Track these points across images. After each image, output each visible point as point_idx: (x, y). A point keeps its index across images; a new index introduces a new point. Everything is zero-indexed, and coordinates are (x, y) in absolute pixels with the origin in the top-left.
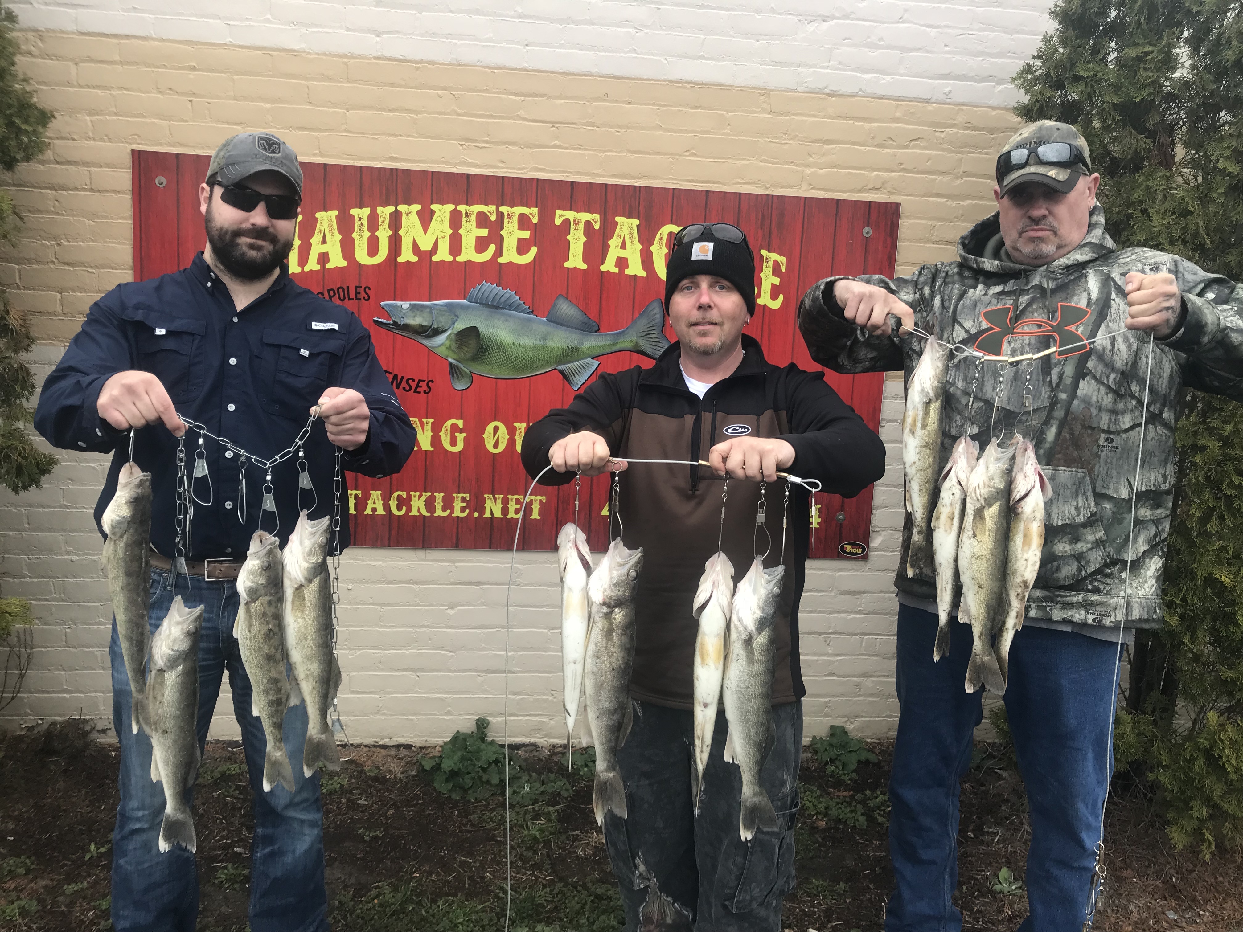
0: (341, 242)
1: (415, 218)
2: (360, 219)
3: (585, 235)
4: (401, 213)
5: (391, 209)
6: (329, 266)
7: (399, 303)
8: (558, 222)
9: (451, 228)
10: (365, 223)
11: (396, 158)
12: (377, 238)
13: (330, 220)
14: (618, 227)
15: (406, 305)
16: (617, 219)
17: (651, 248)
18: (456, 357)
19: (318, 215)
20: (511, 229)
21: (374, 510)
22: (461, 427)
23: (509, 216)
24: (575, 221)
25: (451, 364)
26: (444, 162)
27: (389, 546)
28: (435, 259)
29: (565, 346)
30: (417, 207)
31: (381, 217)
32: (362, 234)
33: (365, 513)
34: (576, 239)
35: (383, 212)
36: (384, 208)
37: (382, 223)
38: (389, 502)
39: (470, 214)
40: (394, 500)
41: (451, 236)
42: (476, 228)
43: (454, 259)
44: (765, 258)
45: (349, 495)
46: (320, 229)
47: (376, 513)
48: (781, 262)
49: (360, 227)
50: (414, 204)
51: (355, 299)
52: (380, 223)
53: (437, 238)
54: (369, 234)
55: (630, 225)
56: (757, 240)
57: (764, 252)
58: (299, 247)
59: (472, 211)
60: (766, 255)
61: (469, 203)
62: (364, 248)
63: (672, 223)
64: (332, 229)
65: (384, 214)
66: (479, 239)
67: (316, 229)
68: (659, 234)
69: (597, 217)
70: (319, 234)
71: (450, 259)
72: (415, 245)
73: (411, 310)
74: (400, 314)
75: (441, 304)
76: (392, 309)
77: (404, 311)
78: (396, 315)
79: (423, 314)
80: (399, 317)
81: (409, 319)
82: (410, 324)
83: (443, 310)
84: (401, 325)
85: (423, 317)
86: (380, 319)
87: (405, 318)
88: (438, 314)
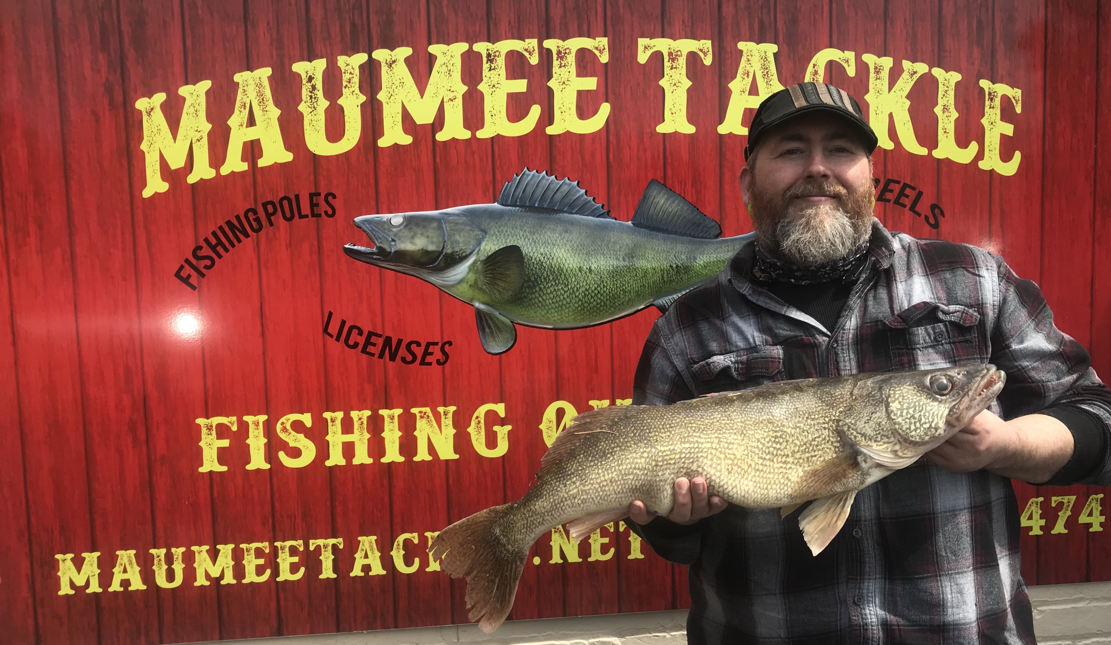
0: (280, 120)
1: (402, 71)
2: (310, 79)
3: (688, 76)
4: (379, 63)
5: (362, 58)
6: (262, 163)
7: (385, 216)
8: (642, 58)
9: (464, 81)
10: (319, 85)
12: (342, 109)
13: (259, 85)
14: (744, 59)
15: (397, 219)
16: (741, 45)
18: (486, 298)
19: (238, 78)
20: (565, 76)
21: (366, 568)
22: (502, 414)
23: (561, 55)
24: (670, 54)
25: (479, 312)
27: (396, 626)
28: (441, 137)
29: (665, 265)
30: (406, 52)
31: (345, 73)
32: (315, 104)
33: (352, 574)
34: (675, 84)
35: (348, 65)
36: (350, 57)
37: (347, 84)
38: (392, 553)
39: (495, 56)
40: (398, 548)
41: (466, 97)
42: (507, 79)
43: (474, 135)
44: (987, 93)
45: (322, 547)
46: (244, 101)
47: (371, 574)
48: (1014, 98)
49: (311, 92)
50: (399, 47)
51: (310, 216)
52: (344, 84)
53: (442, 102)
54: (327, 103)
55: (763, 54)
56: (973, 64)
57: (985, 84)
58: (209, 134)
59: (497, 51)
60: (989, 88)
61: (492, 39)
62: (319, 128)
63: (831, 46)
64: (263, 99)
65: (350, 67)
66: (512, 98)
67: (237, 102)
68: (811, 65)
69: (707, 44)
70: (242, 109)
71: (466, 135)
72: (406, 116)
73: (406, 226)
74: (388, 235)
75: (457, 212)
76: (374, 227)
77: (395, 230)
78: (381, 236)
79: (427, 231)
80: (387, 240)
81: (403, 242)
82: (406, 251)
83: (461, 221)
84: (390, 252)
85: (428, 237)
86: (354, 245)
87: (398, 242)
88: (452, 230)
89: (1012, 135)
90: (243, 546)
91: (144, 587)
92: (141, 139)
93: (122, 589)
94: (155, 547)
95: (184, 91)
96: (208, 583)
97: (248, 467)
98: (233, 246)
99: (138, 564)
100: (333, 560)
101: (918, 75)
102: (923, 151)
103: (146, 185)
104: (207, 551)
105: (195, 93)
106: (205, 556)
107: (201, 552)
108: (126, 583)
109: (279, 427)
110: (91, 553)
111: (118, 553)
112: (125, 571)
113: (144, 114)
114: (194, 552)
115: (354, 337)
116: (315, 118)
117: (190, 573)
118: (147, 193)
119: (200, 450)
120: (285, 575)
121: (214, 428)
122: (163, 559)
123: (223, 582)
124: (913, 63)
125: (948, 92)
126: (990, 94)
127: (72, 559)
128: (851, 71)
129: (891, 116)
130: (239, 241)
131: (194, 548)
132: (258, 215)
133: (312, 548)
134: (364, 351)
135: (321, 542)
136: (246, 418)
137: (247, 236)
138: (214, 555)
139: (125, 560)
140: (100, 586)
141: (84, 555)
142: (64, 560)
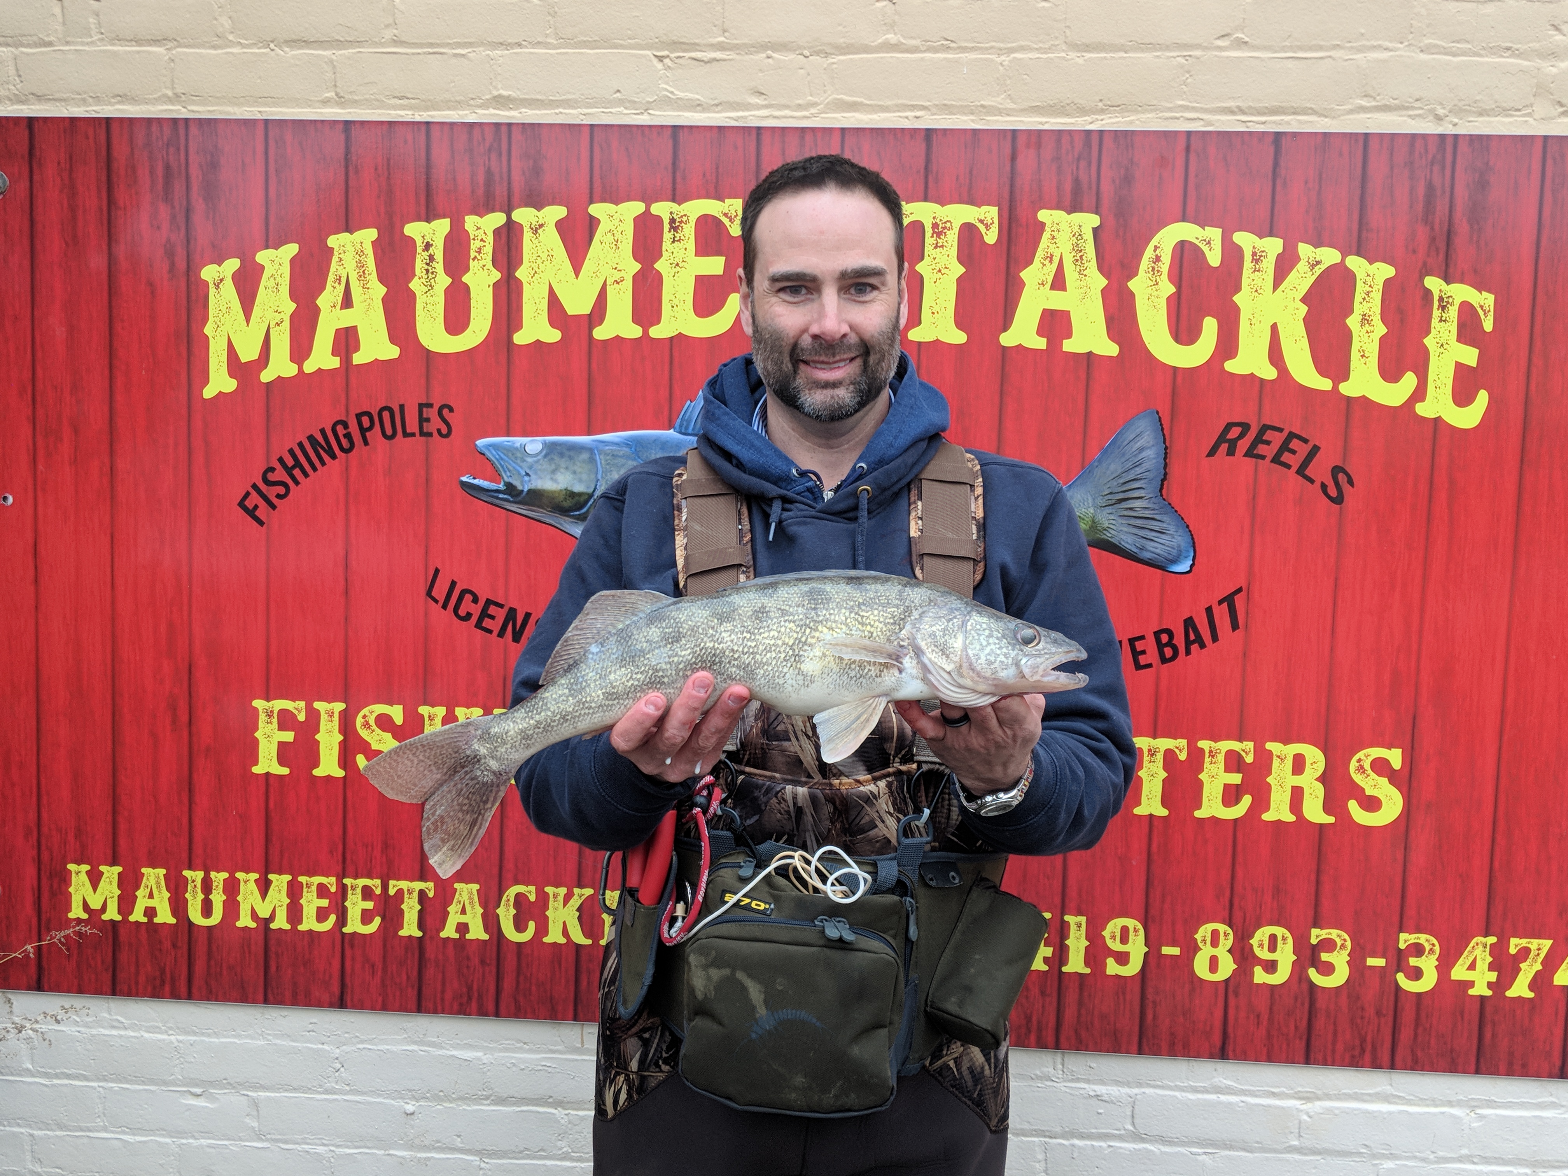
0: (386, 301)
1: (552, 239)
2: (428, 246)
3: (959, 260)
4: (521, 226)
5: (497, 219)
6: (358, 359)
7: (518, 441)
9: (636, 257)
10: (439, 256)
11: (508, 98)
12: (467, 288)
13: (361, 253)
14: (1046, 236)
15: (534, 445)
16: (1043, 215)
17: (1132, 285)
19: (333, 241)
21: (463, 928)
24: (935, 226)
26: (621, 102)
27: (497, 1014)
28: (601, 333)
30: (558, 212)
31: (474, 239)
32: (432, 281)
33: (443, 935)
34: (940, 271)
35: (478, 228)
36: (481, 217)
37: (477, 254)
38: (498, 911)
39: (681, 222)
40: (507, 905)
41: (637, 279)
42: (697, 254)
43: (645, 332)
44: (1436, 298)
45: (406, 892)
46: (338, 273)
47: (468, 936)
48: (1481, 307)
49: (427, 264)
50: (549, 205)
51: (418, 434)
52: (473, 254)
53: (605, 284)
54: (449, 281)
55: (1076, 229)
56: (1414, 251)
57: (1433, 283)
58: (291, 316)
59: (685, 215)
60: (1440, 290)
61: (677, 198)
62: (436, 314)
63: (1184, 220)
64: (364, 272)
65: (481, 231)
66: (701, 281)
67: (330, 274)
68: (1150, 247)
69: (991, 213)
70: (336, 285)
71: (635, 332)
72: (554, 302)
73: (545, 456)
74: (521, 467)
75: (617, 440)
76: (502, 455)
77: (530, 460)
78: (511, 468)
79: (574, 464)
80: (519, 474)
81: (541, 478)
82: (544, 490)
83: (621, 453)
84: (522, 491)
85: (575, 473)
86: (474, 478)
87: (533, 476)
88: (608, 464)
89: (1475, 365)
90: (303, 879)
91: (173, 921)
92: (205, 319)
93: (145, 920)
94: (190, 868)
95: (263, 257)
96: (253, 925)
97: (317, 772)
98: (315, 469)
99: (168, 889)
100: (420, 912)
101: (1323, 267)
102: (1325, 384)
103: (208, 382)
104: (256, 881)
105: (277, 260)
106: (253, 886)
107: (248, 881)
108: (150, 912)
109: (359, 721)
110: (111, 866)
111: (143, 870)
112: (151, 896)
113: (211, 286)
114: (239, 880)
115: (467, 605)
116: (430, 300)
117: (232, 907)
118: (209, 392)
119: (256, 742)
120: (354, 925)
121: (275, 715)
122: (199, 886)
123: (273, 926)
124: (1316, 246)
125: (1371, 295)
126: (1441, 299)
127: (87, 873)
128: (1214, 258)
129: (1274, 328)
130: (323, 463)
131: (240, 875)
132: (349, 430)
133: (392, 892)
134: (479, 625)
135: (404, 885)
136: (317, 705)
137: (334, 457)
138: (264, 887)
139: (152, 882)
140: (119, 913)
141: (102, 868)
142: (77, 873)
